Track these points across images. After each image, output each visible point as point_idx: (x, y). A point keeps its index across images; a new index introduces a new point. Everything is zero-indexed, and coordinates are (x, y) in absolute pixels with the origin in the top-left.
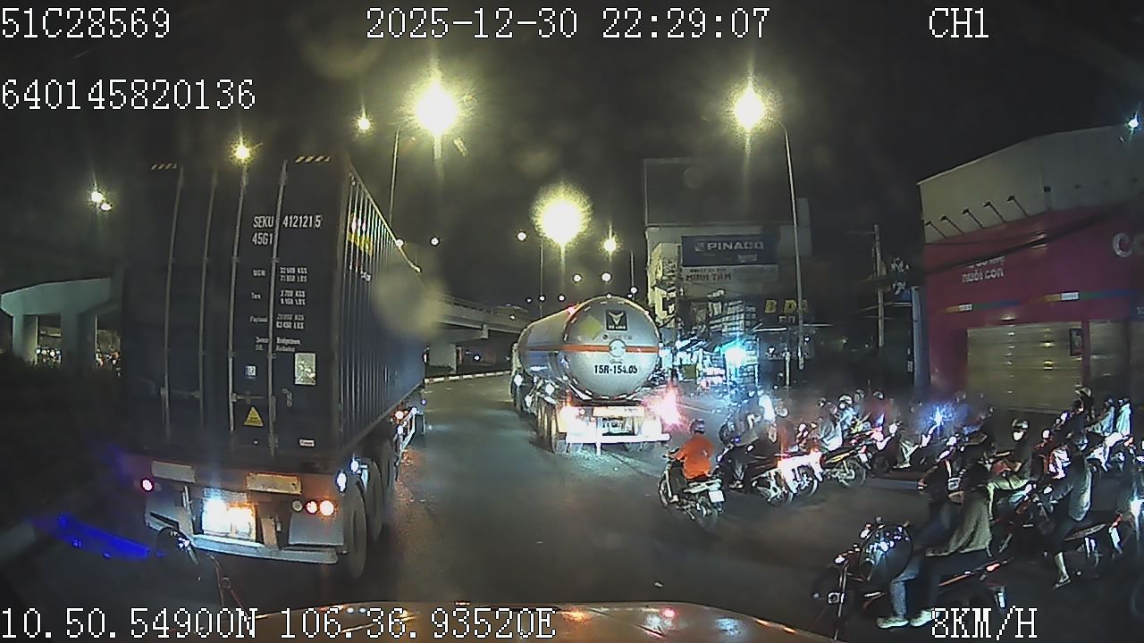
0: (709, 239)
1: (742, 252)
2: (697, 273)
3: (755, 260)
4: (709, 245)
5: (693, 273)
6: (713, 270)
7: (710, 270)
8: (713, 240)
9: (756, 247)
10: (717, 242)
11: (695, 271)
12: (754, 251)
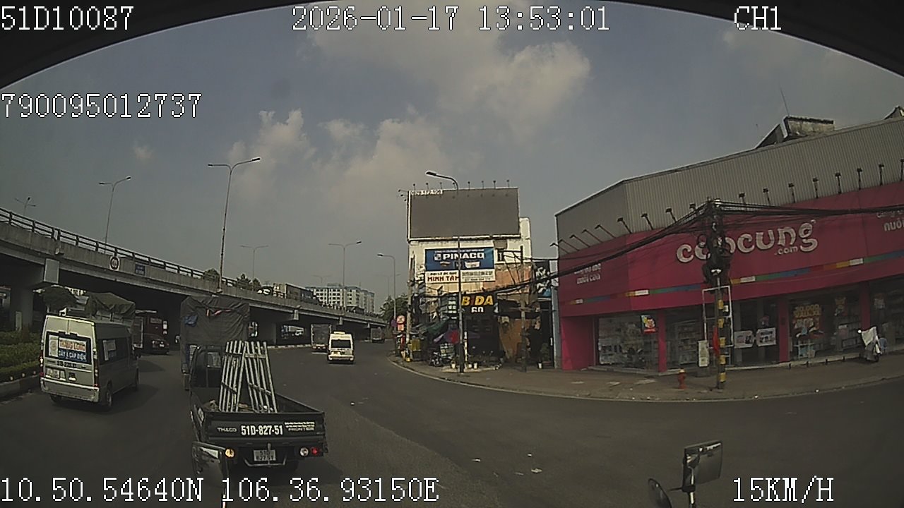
0: (444, 251)
1: (469, 260)
2: (435, 276)
3: (478, 266)
4: (444, 255)
5: (433, 276)
6: (447, 274)
7: (445, 274)
8: (448, 251)
9: (479, 257)
10: (450, 253)
11: (435, 274)
12: (477, 260)
